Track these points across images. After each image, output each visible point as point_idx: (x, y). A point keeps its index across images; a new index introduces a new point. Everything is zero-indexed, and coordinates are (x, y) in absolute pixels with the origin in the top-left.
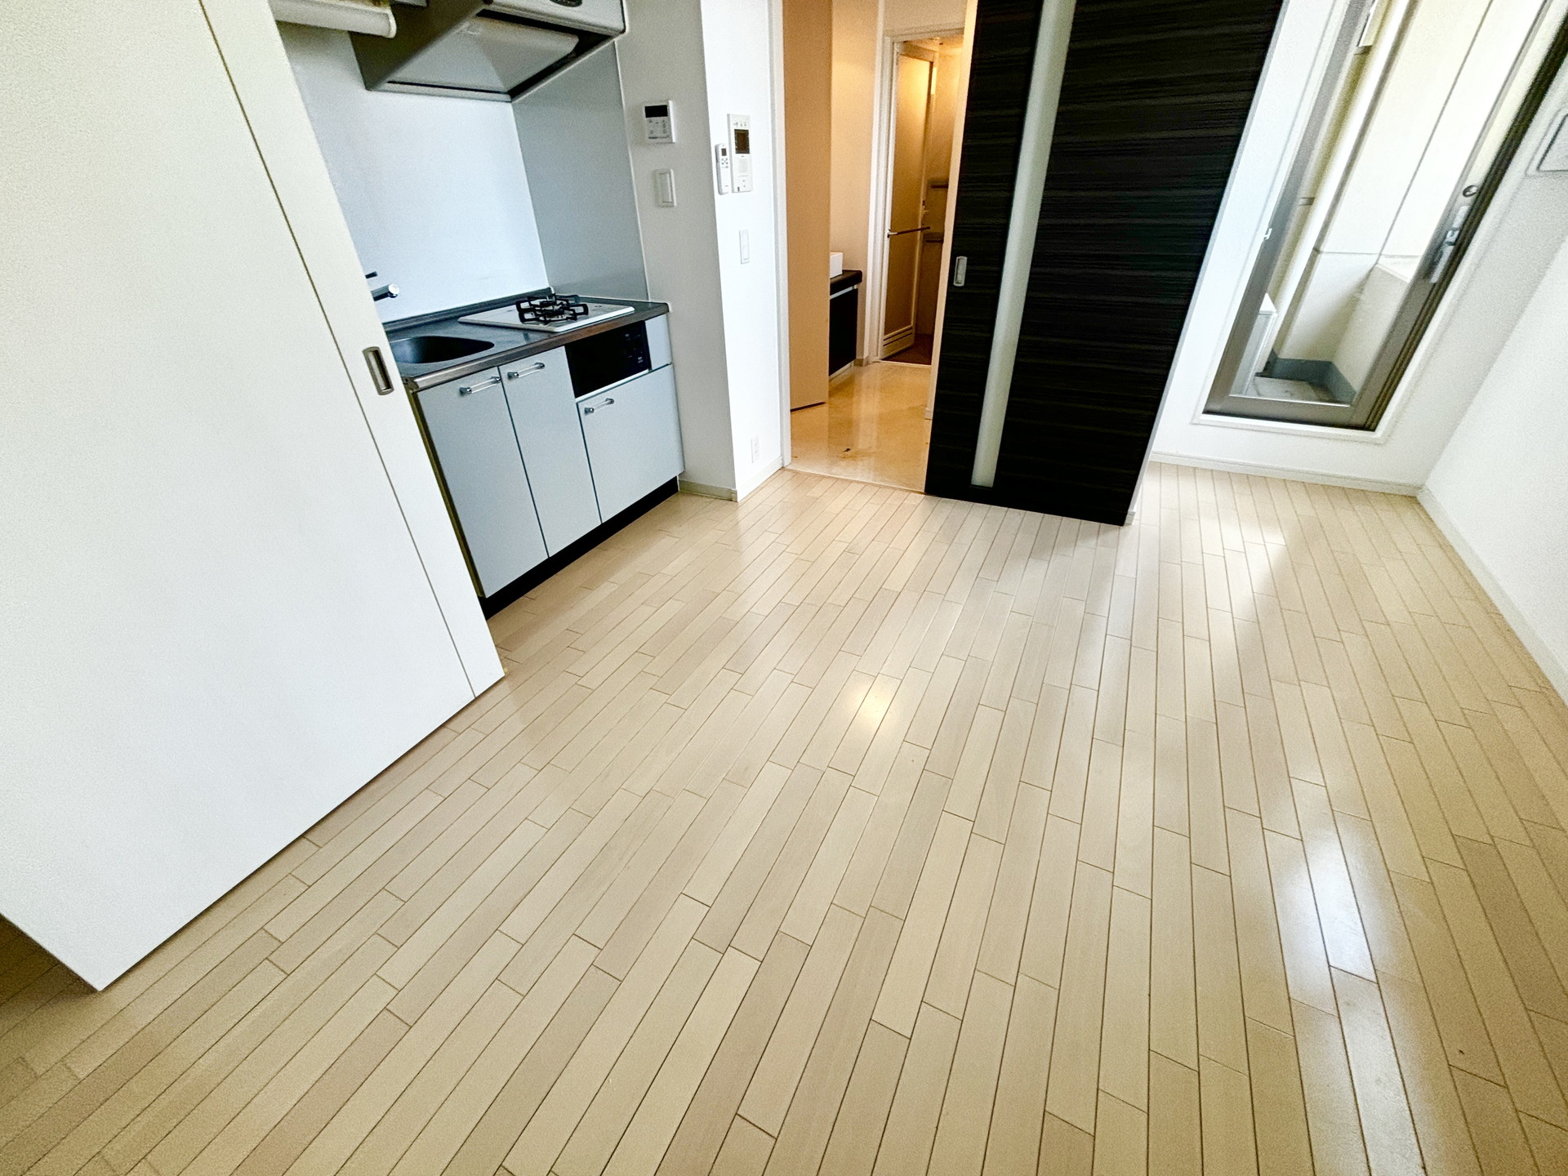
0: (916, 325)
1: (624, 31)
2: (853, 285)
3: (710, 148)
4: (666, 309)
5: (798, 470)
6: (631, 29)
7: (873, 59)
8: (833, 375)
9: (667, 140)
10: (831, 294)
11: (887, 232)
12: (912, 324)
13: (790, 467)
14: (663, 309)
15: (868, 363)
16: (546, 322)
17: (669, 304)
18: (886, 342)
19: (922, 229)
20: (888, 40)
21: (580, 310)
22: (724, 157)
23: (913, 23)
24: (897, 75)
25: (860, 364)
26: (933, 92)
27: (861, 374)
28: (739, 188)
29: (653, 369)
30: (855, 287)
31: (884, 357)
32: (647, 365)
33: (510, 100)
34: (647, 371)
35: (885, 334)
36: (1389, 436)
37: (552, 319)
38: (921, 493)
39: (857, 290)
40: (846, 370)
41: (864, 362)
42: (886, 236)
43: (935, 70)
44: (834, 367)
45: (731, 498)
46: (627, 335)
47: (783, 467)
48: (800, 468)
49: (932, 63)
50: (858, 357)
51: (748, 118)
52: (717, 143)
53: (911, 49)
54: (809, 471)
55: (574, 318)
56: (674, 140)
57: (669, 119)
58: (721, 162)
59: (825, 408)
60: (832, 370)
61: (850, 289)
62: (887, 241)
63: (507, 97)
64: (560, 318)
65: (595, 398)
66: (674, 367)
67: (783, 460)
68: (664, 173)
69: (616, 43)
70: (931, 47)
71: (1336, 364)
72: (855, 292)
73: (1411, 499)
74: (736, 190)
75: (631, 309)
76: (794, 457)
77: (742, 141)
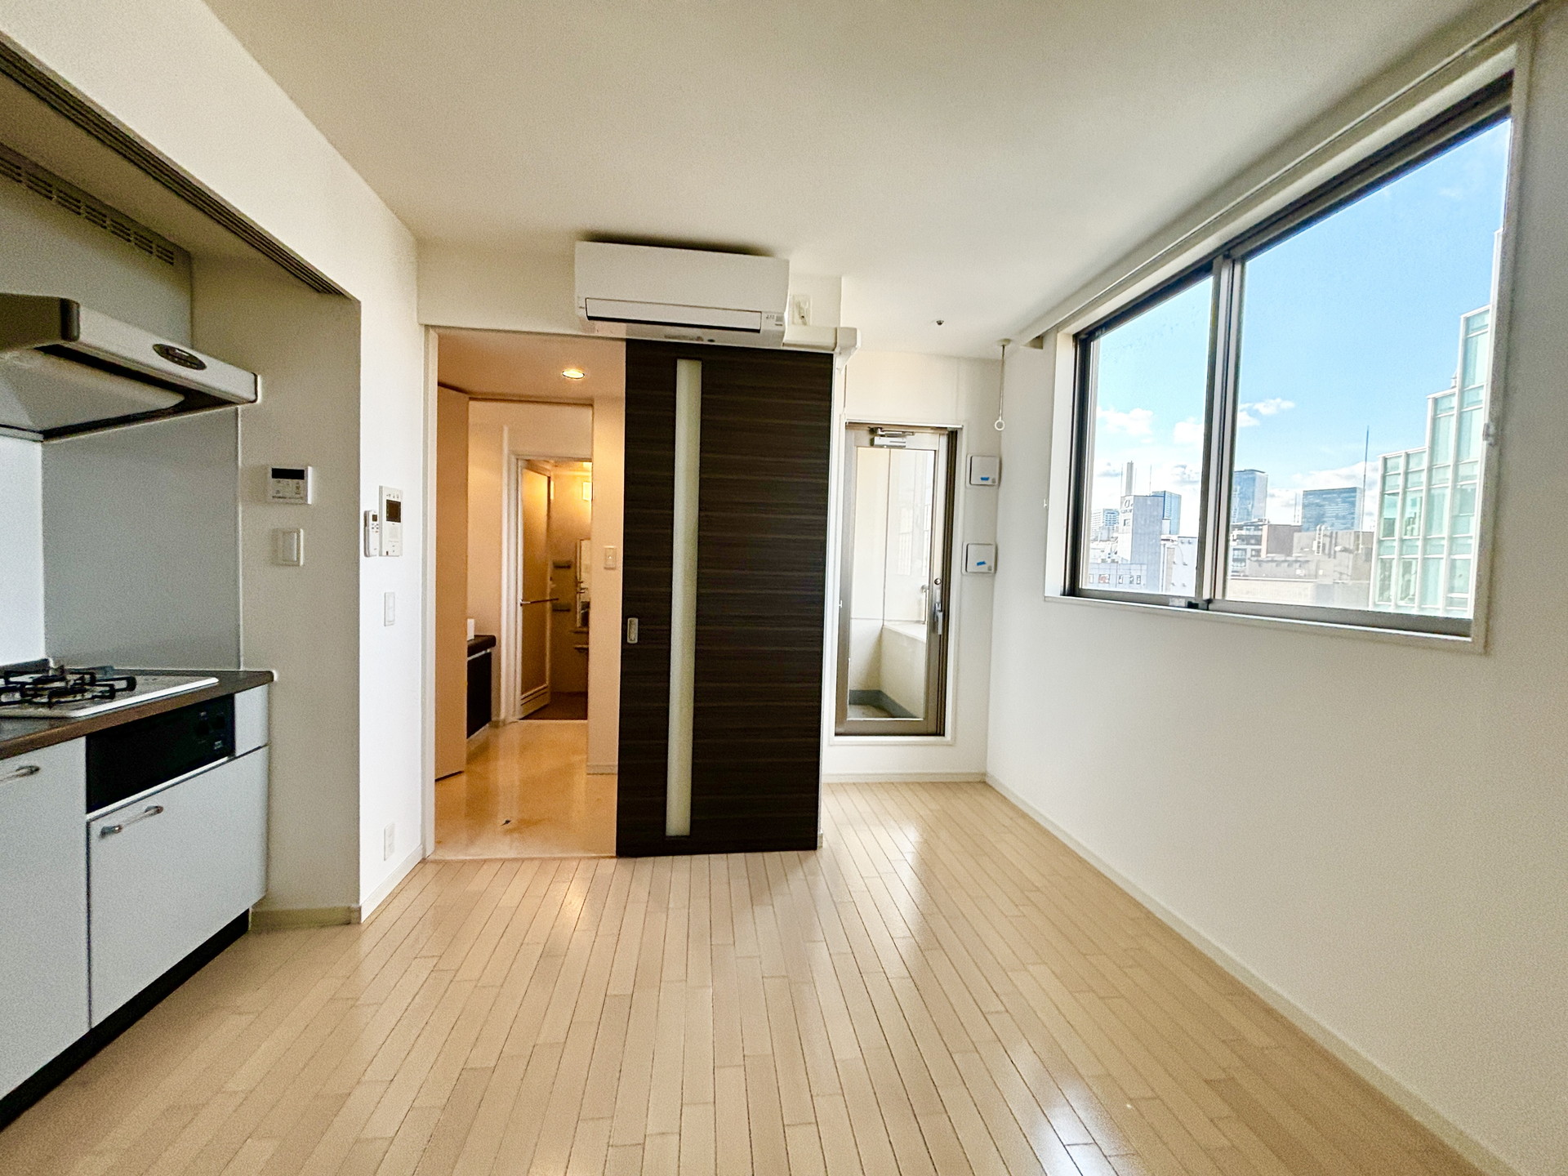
0: (551, 682)
1: (255, 401)
2: (486, 649)
3: (359, 513)
4: (269, 678)
5: (448, 858)
6: (264, 402)
7: (501, 469)
8: (472, 737)
9: (301, 501)
10: (469, 656)
11: (520, 601)
12: (547, 682)
13: (432, 857)
14: (265, 678)
15: (504, 725)
16: (50, 705)
17: (274, 672)
18: (524, 701)
19: (551, 600)
20: (513, 459)
21: (123, 684)
22: (375, 523)
23: (530, 449)
24: (522, 481)
25: (496, 725)
26: (552, 497)
27: (497, 736)
28: (387, 553)
29: (237, 755)
30: (488, 651)
31: (523, 716)
32: (229, 751)
33: (42, 440)
34: (225, 759)
35: (522, 693)
36: (954, 738)
37: (63, 700)
38: (612, 857)
39: (490, 654)
40: (482, 733)
41: (501, 723)
42: (519, 605)
43: (552, 483)
44: (471, 730)
45: (350, 918)
46: (202, 714)
47: (424, 859)
48: (450, 856)
49: (549, 478)
50: (494, 719)
51: (401, 492)
52: (367, 509)
53: (531, 465)
54: (461, 857)
55: (111, 694)
56: (309, 502)
57: (307, 482)
58: (371, 527)
59: (463, 778)
60: (470, 732)
61: (483, 652)
62: (520, 609)
63: (40, 437)
64: (79, 697)
65: (124, 811)
66: (270, 749)
67: (424, 850)
68: (288, 533)
69: (239, 411)
70: (548, 467)
71: (884, 691)
72: (489, 655)
73: (982, 783)
74: (385, 553)
75: (214, 680)
76: (439, 843)
77: (394, 511)
